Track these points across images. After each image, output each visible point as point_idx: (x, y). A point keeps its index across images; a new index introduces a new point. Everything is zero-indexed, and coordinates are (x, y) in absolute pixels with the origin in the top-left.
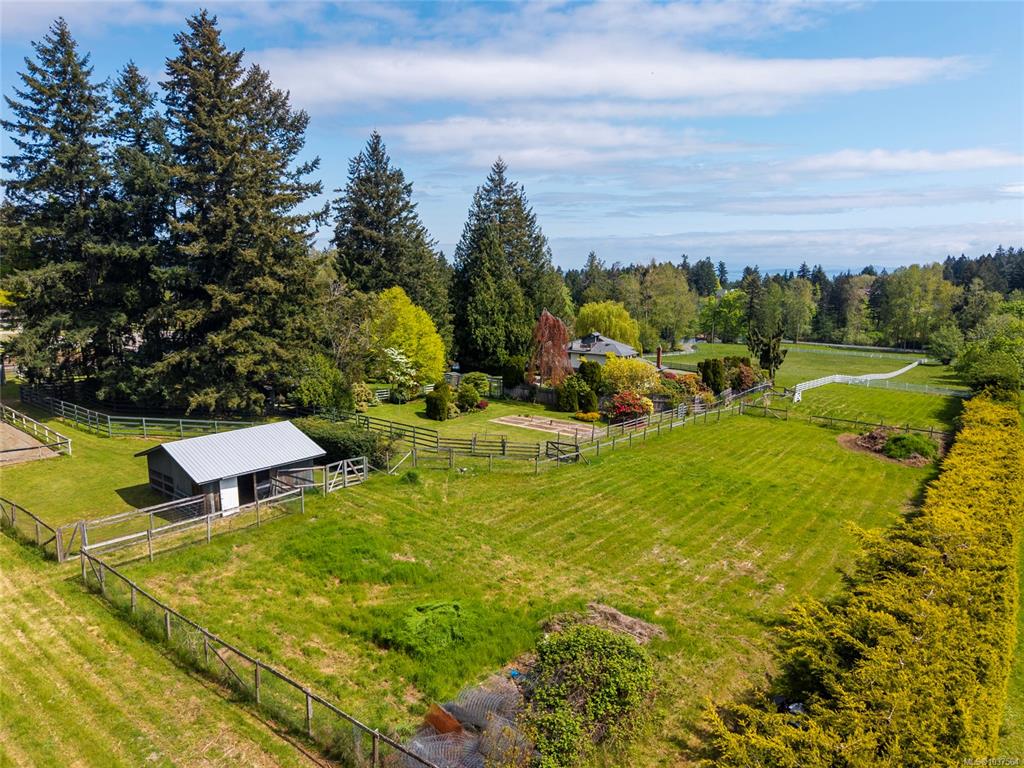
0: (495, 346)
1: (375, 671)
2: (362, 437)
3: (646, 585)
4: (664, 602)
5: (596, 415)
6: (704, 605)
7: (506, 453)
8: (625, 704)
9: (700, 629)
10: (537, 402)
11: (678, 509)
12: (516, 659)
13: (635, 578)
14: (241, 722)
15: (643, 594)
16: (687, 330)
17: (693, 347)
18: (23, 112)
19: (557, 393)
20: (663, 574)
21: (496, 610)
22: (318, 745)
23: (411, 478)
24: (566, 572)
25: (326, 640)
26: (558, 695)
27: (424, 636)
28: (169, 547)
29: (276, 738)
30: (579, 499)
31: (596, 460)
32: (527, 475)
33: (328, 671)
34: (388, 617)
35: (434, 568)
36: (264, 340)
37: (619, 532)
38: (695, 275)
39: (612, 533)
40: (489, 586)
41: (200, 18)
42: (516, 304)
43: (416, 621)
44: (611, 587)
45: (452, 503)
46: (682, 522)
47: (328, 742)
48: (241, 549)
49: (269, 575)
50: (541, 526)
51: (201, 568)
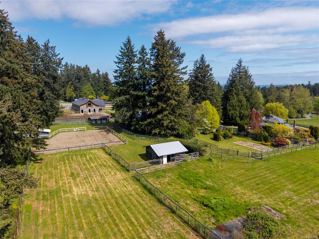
0: (236, 117)
1: (203, 212)
2: (197, 147)
3: (281, 202)
4: (286, 208)
5: (269, 143)
6: (300, 212)
7: (239, 154)
8: (271, 234)
9: (298, 219)
10: (249, 137)
11: (295, 180)
12: (240, 216)
13: (278, 200)
14: (173, 218)
15: (280, 205)
16: (308, 110)
17: (310, 116)
18: (119, 59)
19: (256, 135)
20: (287, 200)
21: (235, 202)
22: (191, 227)
23: (210, 160)
24: (256, 194)
25: (191, 202)
26: (252, 228)
27: (216, 205)
28: (152, 171)
29: (181, 223)
30: (261, 172)
31: (268, 160)
32: (245, 162)
33: (192, 210)
34: (206, 198)
35: (218, 187)
36: (171, 116)
37: (274, 185)
38: (314, 88)
39: (271, 185)
40: (233, 195)
41: (160, 31)
42: (243, 104)
43: (213, 201)
44: (270, 201)
45: (222, 169)
46: (296, 184)
47: (193, 226)
48: (168, 174)
49: (176, 182)
50: (249, 180)
51: (160, 178)
